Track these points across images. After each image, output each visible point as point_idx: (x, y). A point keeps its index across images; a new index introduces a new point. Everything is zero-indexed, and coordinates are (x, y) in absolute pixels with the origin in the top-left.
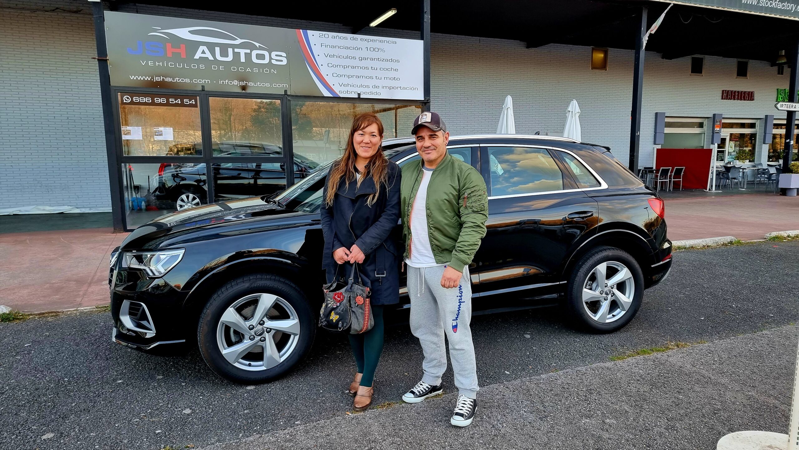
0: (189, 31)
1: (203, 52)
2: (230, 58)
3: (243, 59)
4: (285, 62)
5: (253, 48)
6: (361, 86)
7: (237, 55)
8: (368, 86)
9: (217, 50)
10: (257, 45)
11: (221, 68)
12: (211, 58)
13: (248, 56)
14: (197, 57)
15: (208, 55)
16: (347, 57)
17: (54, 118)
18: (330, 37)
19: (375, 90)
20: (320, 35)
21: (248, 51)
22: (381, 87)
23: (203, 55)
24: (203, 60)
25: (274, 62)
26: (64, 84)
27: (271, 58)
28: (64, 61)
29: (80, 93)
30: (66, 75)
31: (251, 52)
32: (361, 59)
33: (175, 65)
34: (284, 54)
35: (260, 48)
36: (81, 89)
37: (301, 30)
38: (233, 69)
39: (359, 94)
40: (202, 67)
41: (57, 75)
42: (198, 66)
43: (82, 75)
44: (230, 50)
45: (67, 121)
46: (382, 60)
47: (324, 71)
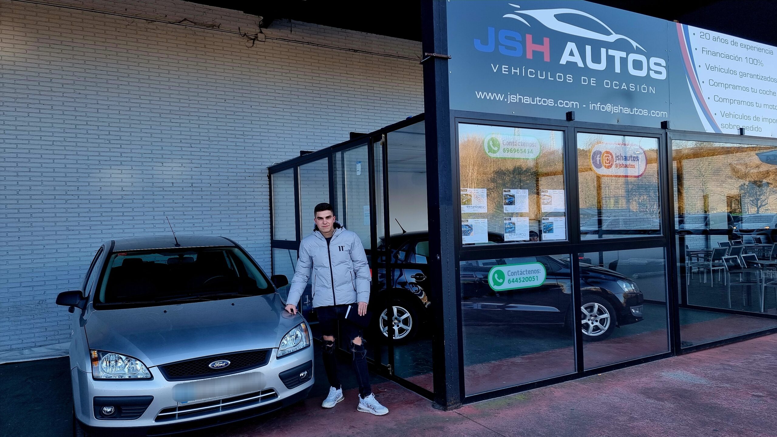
0: (555, 16)
1: (572, 54)
2: (602, 66)
3: (618, 70)
4: (663, 76)
5: (629, 49)
6: (743, 117)
7: (611, 60)
8: (748, 118)
9: (588, 48)
10: (635, 44)
11: (593, 81)
12: (581, 64)
13: (624, 61)
14: (563, 61)
15: (577, 59)
16: (729, 71)
17: (171, 185)
18: (711, 38)
19: (755, 124)
20: (702, 34)
21: (624, 55)
22: (761, 120)
23: (571, 59)
24: (571, 65)
25: (653, 75)
26: (189, 133)
27: (649, 69)
28: (191, 98)
29: (211, 146)
30: (193, 120)
31: (627, 55)
32: (743, 75)
33: (536, 74)
34: (663, 62)
35: (638, 51)
36: (213, 141)
37: (682, 24)
38: (607, 84)
39: (742, 130)
40: (570, 79)
41: (180, 119)
42: (565, 78)
43: (215, 119)
44: (603, 51)
45: (191, 189)
46: (761, 77)
47: (706, 91)
